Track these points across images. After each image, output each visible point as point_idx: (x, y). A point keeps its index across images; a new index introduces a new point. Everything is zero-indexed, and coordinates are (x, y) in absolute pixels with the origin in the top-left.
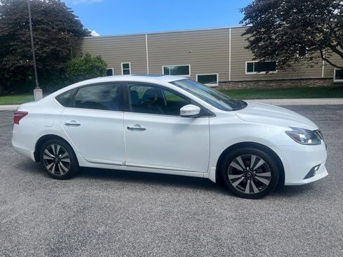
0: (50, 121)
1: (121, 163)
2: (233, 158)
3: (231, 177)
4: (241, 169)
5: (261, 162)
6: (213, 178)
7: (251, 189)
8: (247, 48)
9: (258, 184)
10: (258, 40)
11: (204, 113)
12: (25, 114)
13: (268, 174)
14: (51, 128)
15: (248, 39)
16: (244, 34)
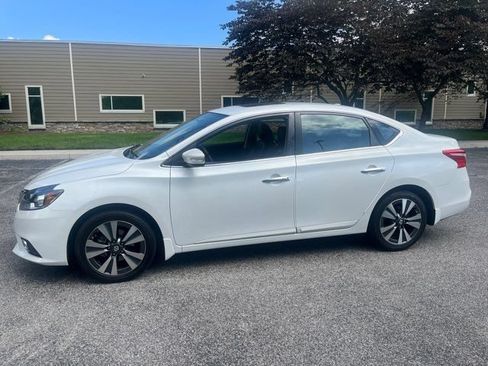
8: (232, 77)
10: (249, 68)
15: (230, 65)
16: (227, 58)
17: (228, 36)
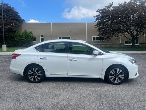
0: (33, 58)
1: (65, 74)
2: (111, 70)
3: (110, 77)
4: (114, 74)
5: (121, 71)
6: (103, 78)
7: (117, 81)
9: (120, 79)
11: (100, 54)
12: (19, 55)
13: (123, 75)
14: (34, 61)
15: (96, 27)
16: (95, 26)
17: (96, 19)
